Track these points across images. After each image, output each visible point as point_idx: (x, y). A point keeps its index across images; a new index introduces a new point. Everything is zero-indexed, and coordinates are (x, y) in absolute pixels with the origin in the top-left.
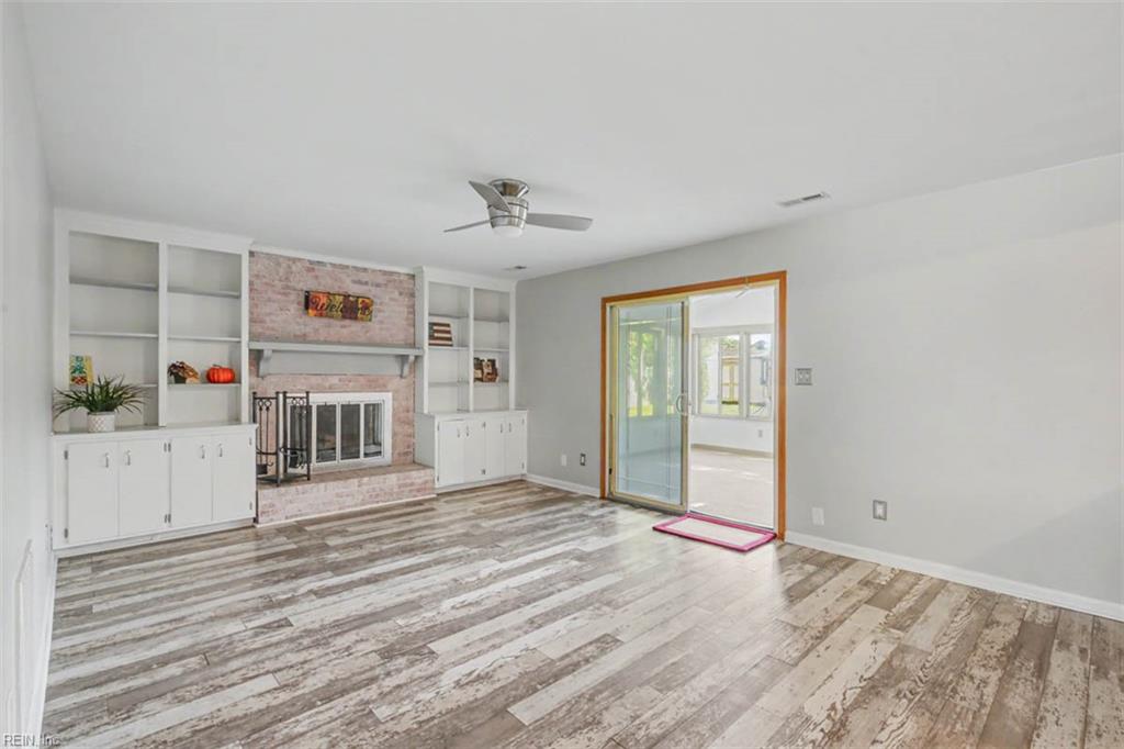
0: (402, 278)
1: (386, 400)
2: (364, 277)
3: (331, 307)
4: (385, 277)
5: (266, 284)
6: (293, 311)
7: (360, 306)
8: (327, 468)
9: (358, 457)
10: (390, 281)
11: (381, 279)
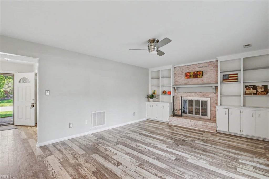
0: (214, 62)
1: (208, 100)
2: (201, 65)
3: (190, 76)
4: (208, 64)
5: (178, 73)
6: (184, 78)
7: (198, 74)
8: (190, 116)
9: (199, 115)
10: (210, 65)
11: (207, 65)
